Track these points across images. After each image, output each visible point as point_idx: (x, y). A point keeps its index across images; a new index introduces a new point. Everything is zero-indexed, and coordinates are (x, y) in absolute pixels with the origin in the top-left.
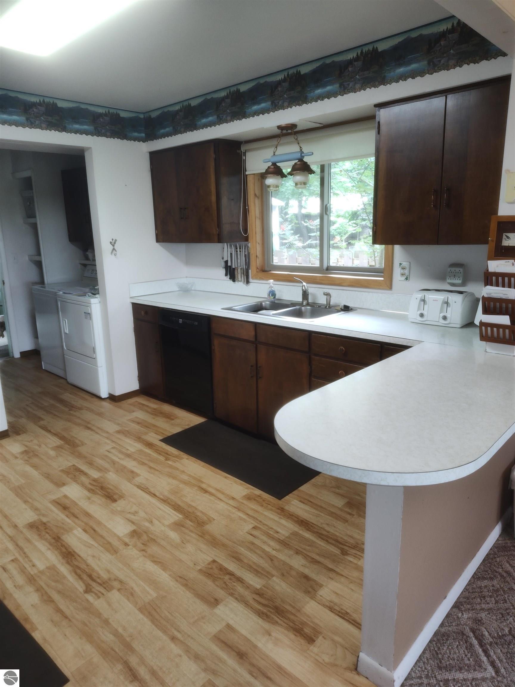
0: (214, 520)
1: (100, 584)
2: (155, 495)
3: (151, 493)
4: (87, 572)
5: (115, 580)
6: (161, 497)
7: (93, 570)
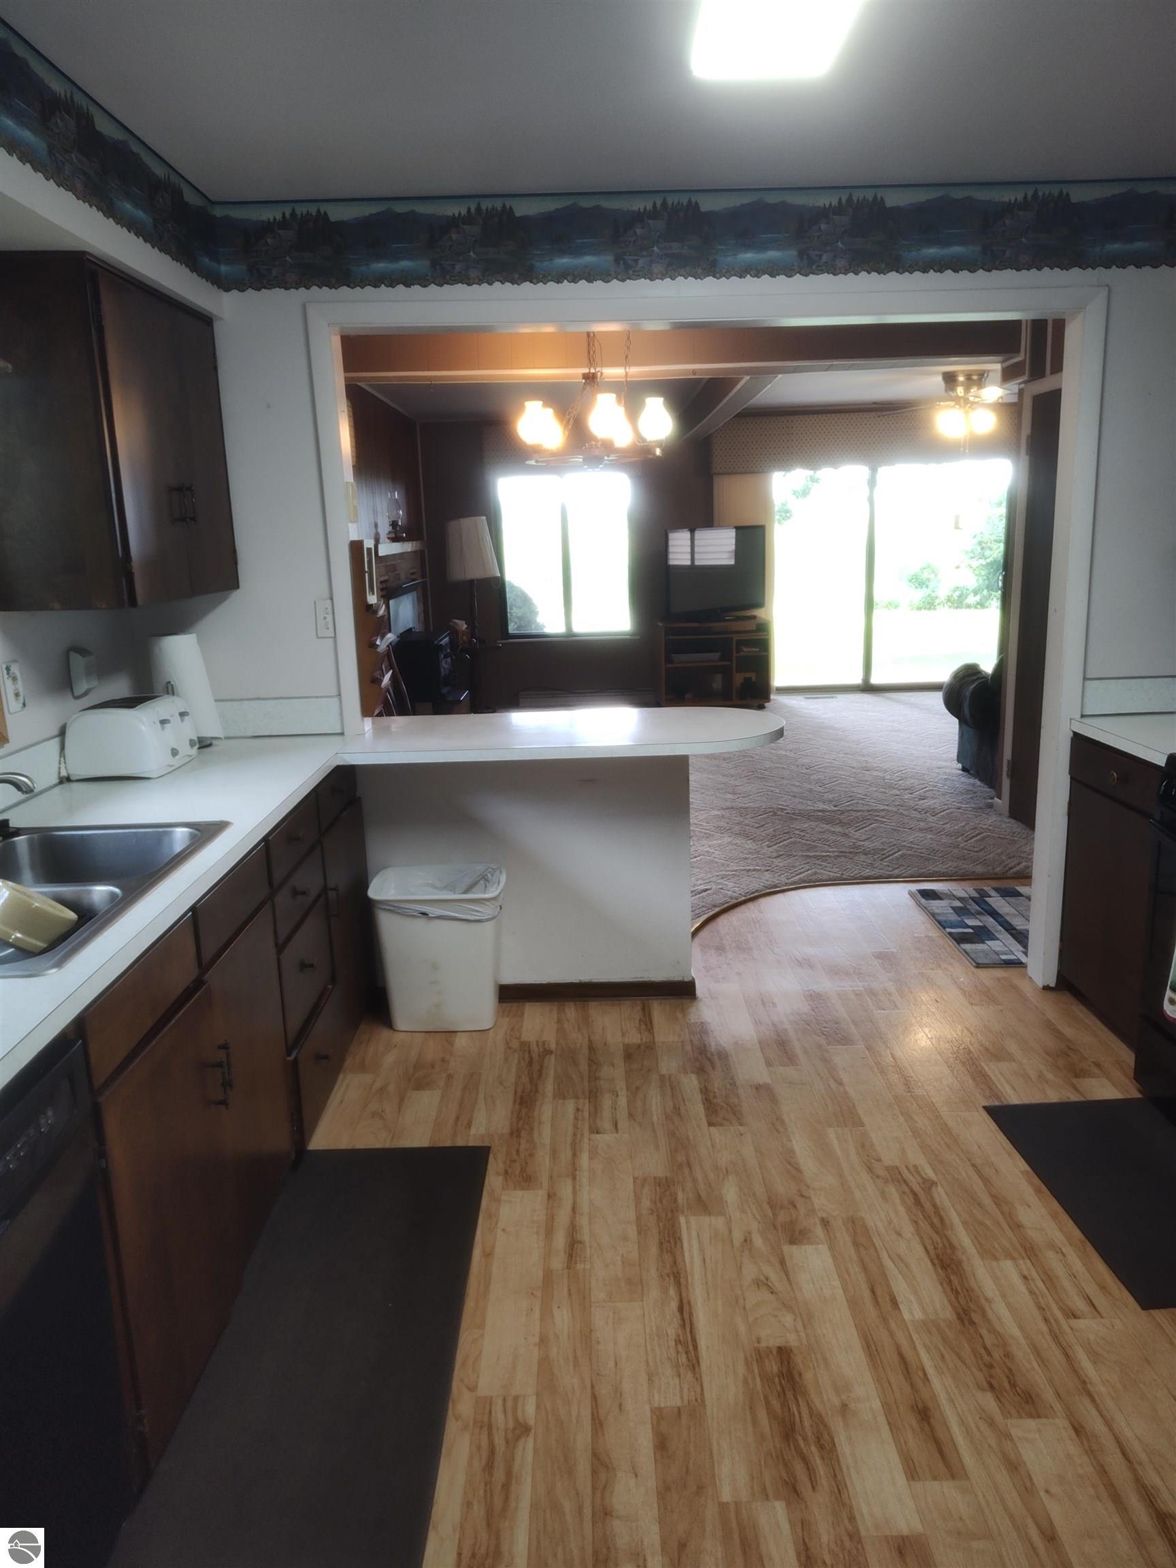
0: (635, 1179)
1: (905, 1181)
2: (681, 1309)
3: (683, 1320)
4: (922, 1213)
5: (878, 1177)
6: (672, 1292)
7: (909, 1210)
